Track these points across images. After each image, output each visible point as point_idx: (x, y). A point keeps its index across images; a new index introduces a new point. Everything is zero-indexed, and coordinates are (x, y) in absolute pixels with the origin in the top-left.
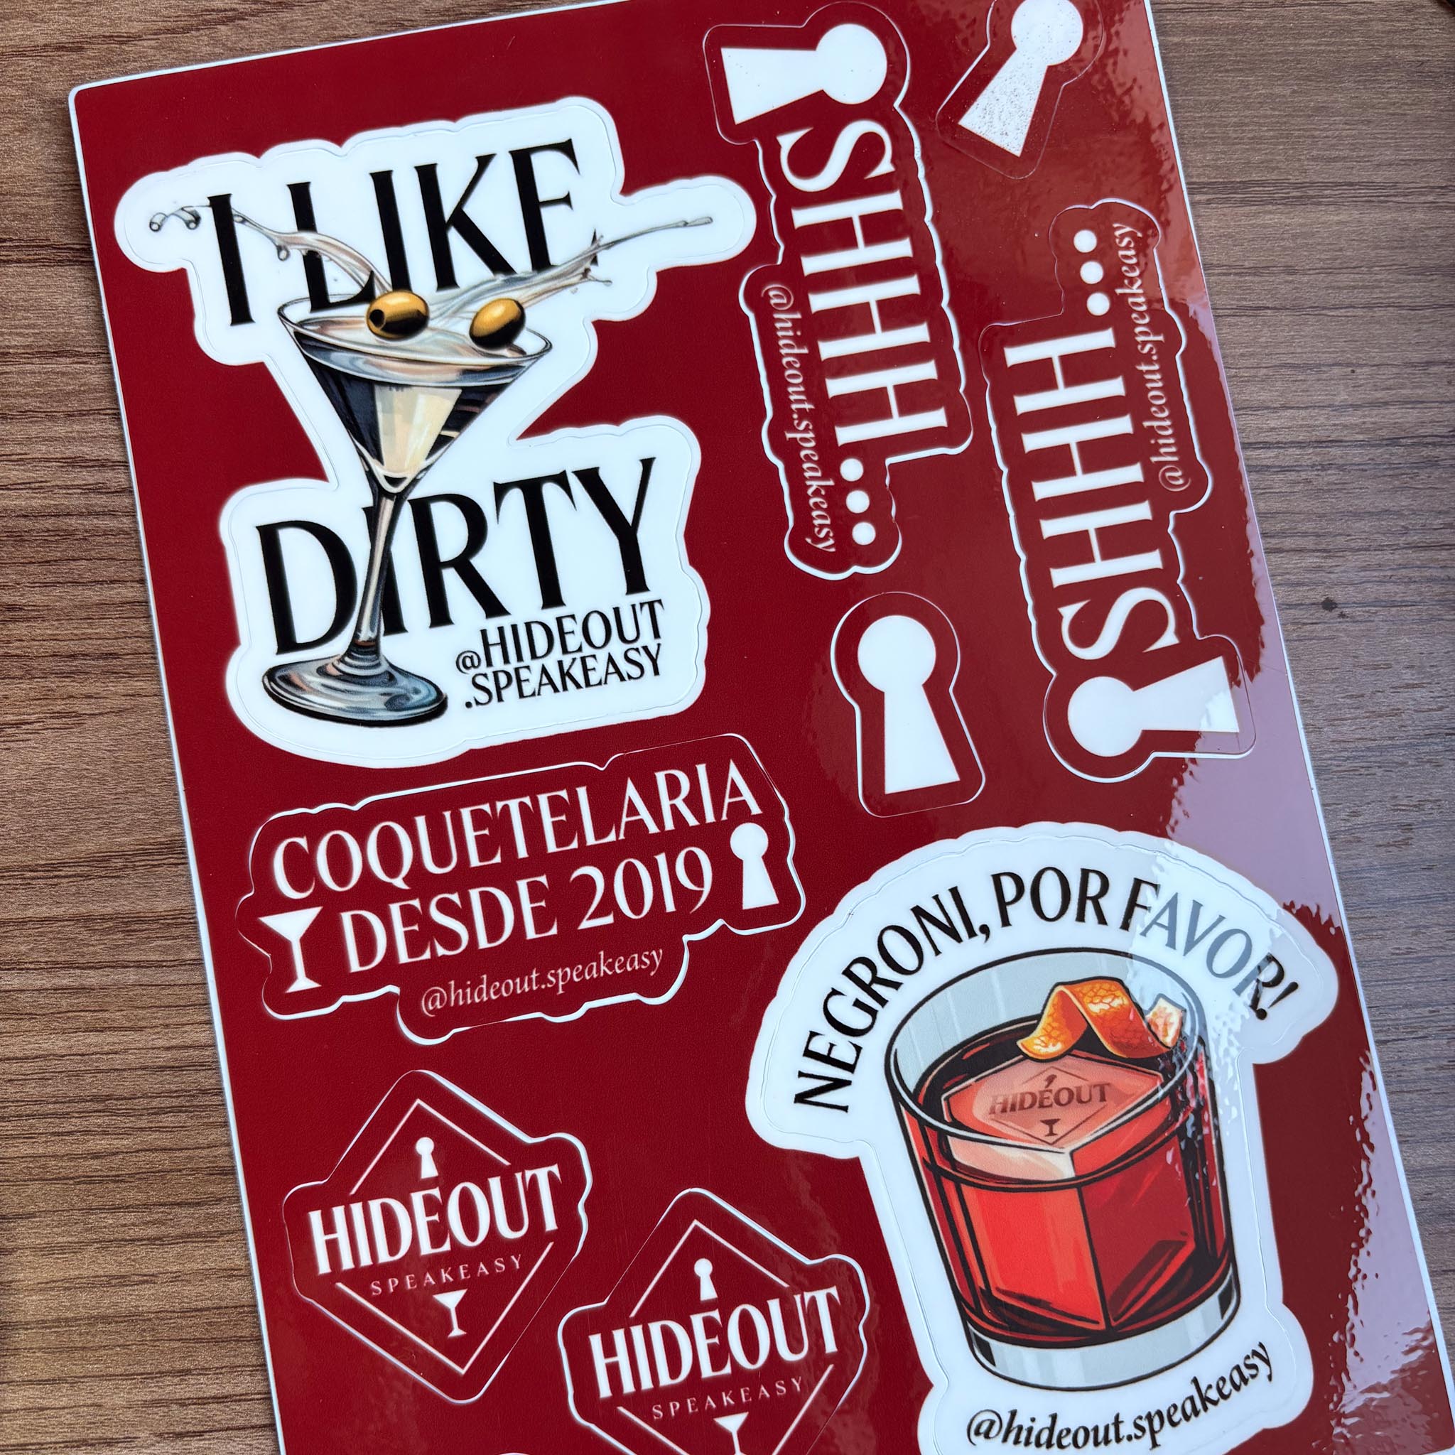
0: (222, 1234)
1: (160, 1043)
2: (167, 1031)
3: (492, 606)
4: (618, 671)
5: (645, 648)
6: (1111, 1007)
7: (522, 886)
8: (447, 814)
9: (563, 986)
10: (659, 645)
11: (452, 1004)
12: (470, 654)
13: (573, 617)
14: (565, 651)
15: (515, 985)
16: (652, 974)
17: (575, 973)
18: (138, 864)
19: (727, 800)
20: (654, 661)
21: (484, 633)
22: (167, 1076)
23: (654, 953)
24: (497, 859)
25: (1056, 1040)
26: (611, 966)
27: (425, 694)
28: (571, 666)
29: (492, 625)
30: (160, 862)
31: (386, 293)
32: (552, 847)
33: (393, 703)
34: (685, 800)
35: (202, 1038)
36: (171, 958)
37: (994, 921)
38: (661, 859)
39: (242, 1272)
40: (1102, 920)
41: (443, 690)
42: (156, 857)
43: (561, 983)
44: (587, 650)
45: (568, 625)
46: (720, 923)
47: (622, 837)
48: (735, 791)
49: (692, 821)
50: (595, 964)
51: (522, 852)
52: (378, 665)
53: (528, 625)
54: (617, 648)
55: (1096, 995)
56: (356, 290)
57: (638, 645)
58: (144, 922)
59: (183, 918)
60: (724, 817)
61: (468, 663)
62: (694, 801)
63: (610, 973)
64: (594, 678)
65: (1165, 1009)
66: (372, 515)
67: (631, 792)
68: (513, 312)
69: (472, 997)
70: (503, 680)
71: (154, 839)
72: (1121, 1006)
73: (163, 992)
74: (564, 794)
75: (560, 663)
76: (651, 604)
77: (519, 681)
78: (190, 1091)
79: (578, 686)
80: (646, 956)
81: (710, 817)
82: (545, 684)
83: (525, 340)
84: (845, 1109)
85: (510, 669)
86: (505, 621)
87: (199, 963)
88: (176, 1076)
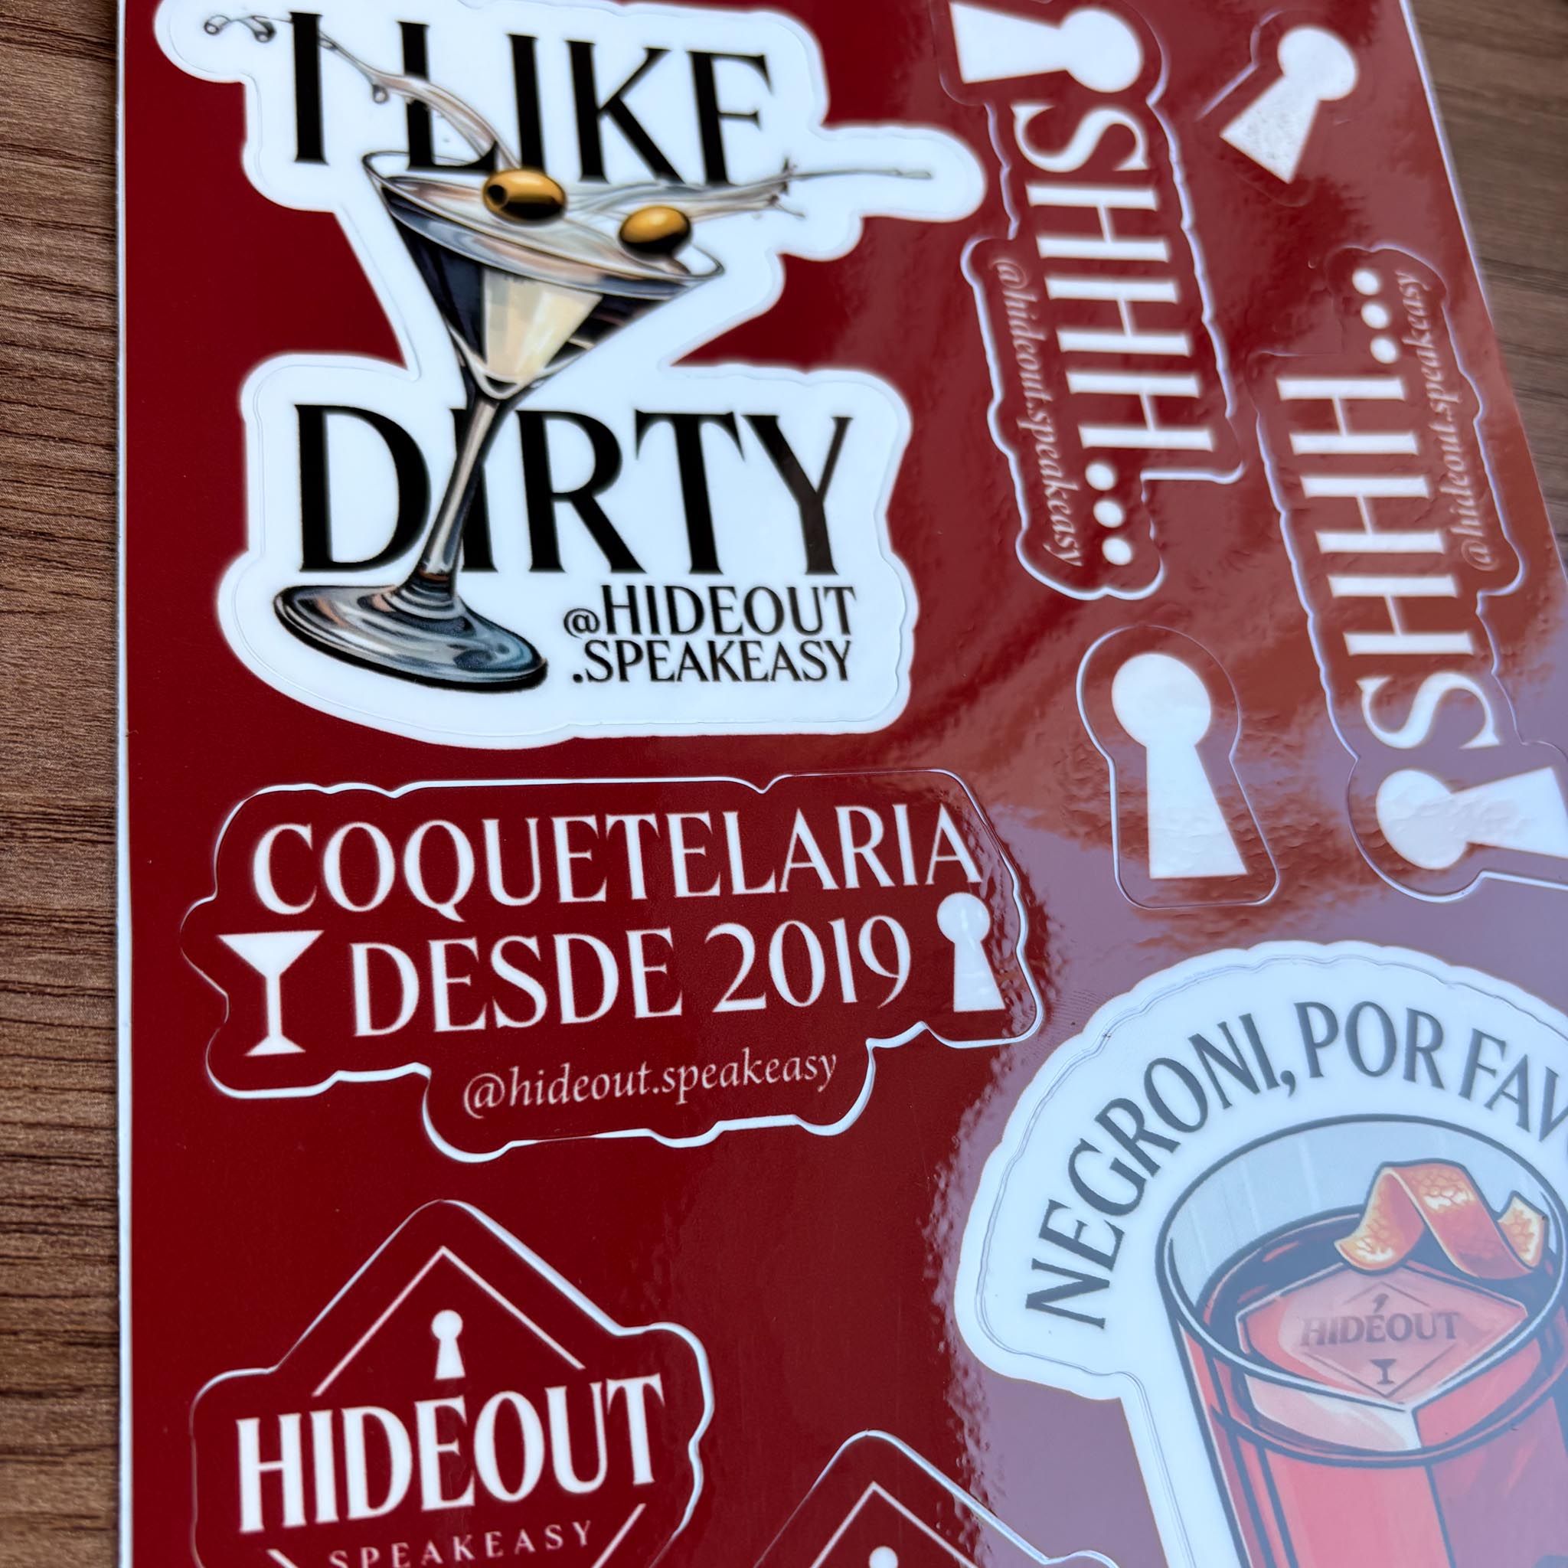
0: (74, 1450)
1: (19, 1115)
2: (33, 1096)
3: (621, 558)
4: (790, 666)
5: (830, 644)
6: (1454, 1203)
7: (635, 939)
8: (532, 823)
9: (686, 1092)
10: (848, 643)
11: (513, 1102)
12: (585, 614)
13: (732, 589)
14: (719, 629)
15: (613, 1083)
16: (821, 1089)
17: (704, 1076)
18: (32, 833)
19: (935, 858)
20: (841, 661)
21: (607, 590)
22: (22, 1170)
23: (824, 1059)
24: (601, 896)
25: (1384, 1244)
26: (759, 1071)
27: (514, 653)
28: (725, 651)
29: (619, 582)
30: (68, 835)
31: (511, 169)
32: (682, 889)
33: (466, 659)
34: (877, 851)
35: (94, 1112)
36: (62, 983)
37: (1299, 1066)
38: (839, 927)
39: (100, 1523)
40: (1437, 1082)
41: (543, 653)
42: (62, 828)
43: (683, 1089)
44: (749, 634)
45: (724, 598)
46: (919, 1027)
47: (784, 888)
48: (946, 848)
49: (885, 880)
50: (735, 1065)
51: (638, 891)
52: (450, 607)
53: (670, 590)
54: (790, 637)
55: (1433, 1185)
56: (471, 156)
57: (821, 637)
58: (25, 922)
59: (91, 923)
60: (930, 881)
61: (581, 623)
62: (888, 852)
63: (758, 1081)
64: (757, 670)
65: (1522, 1212)
66: (462, 420)
67: (801, 828)
68: (677, 224)
69: (545, 1094)
70: (629, 653)
71: (63, 800)
72: (1467, 1202)
73: (39, 1034)
74: (705, 817)
75: (712, 645)
76: (839, 591)
77: (653, 659)
78: (56, 1199)
79: (735, 677)
80: (812, 1062)
81: (910, 878)
82: (689, 668)
83: (688, 255)
84: (1100, 1323)
85: (641, 640)
86: (638, 581)
87: (110, 995)
88: (38, 1173)
